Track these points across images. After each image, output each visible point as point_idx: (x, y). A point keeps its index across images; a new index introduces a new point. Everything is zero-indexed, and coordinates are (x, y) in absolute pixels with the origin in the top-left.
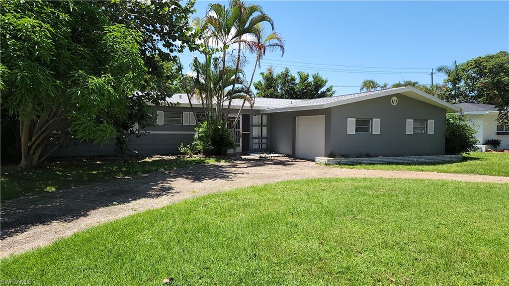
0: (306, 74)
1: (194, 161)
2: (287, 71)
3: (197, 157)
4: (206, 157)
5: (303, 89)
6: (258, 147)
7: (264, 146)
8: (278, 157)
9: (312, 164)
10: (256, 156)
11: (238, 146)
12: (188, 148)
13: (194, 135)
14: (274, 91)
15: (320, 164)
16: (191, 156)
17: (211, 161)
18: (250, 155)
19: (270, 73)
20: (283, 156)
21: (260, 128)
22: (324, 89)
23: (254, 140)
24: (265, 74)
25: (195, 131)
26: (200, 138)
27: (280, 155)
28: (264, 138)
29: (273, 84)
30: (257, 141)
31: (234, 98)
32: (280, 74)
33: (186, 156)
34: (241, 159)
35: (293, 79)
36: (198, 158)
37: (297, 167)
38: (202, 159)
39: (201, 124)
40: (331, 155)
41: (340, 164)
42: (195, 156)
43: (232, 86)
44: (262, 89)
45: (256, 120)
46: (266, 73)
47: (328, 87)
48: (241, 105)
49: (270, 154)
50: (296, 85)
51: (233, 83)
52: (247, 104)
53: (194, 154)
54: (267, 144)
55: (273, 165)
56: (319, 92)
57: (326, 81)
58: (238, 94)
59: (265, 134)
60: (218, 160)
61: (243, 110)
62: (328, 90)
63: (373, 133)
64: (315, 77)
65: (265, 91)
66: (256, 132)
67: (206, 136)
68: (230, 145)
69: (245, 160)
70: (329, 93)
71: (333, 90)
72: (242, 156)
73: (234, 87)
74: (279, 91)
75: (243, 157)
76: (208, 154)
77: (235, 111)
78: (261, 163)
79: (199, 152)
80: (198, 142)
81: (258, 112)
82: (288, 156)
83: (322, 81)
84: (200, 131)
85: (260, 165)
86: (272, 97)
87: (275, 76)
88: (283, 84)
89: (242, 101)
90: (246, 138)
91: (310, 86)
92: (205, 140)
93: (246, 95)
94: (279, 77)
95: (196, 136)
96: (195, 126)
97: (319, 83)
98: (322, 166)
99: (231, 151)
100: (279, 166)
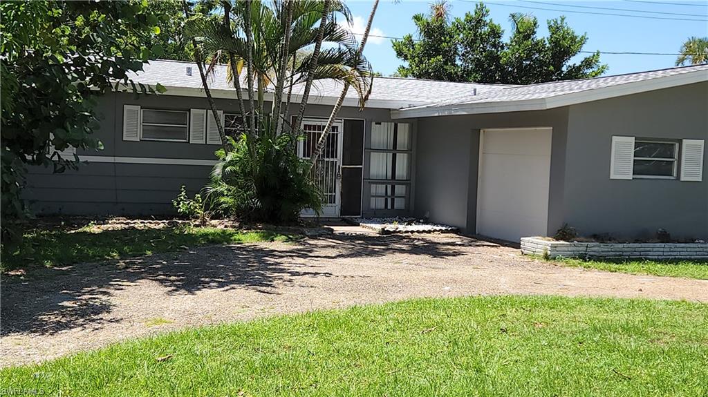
0: (532, 20)
1: (205, 236)
2: (481, 10)
3: (217, 226)
4: (240, 227)
5: (520, 59)
6: (383, 206)
7: (399, 204)
8: (429, 232)
9: (512, 255)
10: (371, 229)
11: (333, 200)
12: (197, 201)
13: (212, 168)
14: (446, 63)
15: (533, 256)
16: (204, 223)
17: (250, 239)
18: (359, 225)
19: (440, 15)
20: (442, 232)
21: (390, 155)
22: (575, 61)
23: (373, 186)
24: (425, 18)
25: (217, 158)
26: (227, 178)
27: (435, 228)
28: (401, 182)
29: (444, 44)
30: (380, 189)
31: (318, 77)
32: (463, 18)
33: (193, 223)
34: (332, 235)
35: (495, 33)
36: (221, 227)
37: (468, 262)
38: (230, 230)
39: (234, 143)
40: (562, 233)
41: (583, 257)
42: (214, 222)
43: (315, 44)
44: (413, 57)
45: (379, 134)
46: (429, 16)
47: (588, 55)
48: (339, 95)
49: (409, 224)
50: (502, 47)
51: (317, 38)
52: (353, 93)
53: (212, 218)
54: (407, 197)
55: (406, 255)
56: (564, 69)
57: (583, 41)
58: (328, 67)
59: (401, 171)
60: (269, 237)
61: (343, 110)
62: (588, 63)
63: (682, 179)
64: (555, 29)
65: (421, 62)
66: (378, 165)
67: (243, 171)
68: (306, 198)
69: (342, 237)
70: (591, 70)
71: (601, 65)
72: (335, 228)
73: (318, 47)
74: (458, 62)
75: (338, 229)
76: (247, 219)
77: (322, 109)
78: (377, 248)
79: (227, 212)
80: (223, 188)
81: (385, 115)
82: (457, 231)
83: (573, 39)
84: (229, 158)
85: (372, 253)
86: (438, 78)
87: (449, 25)
88: (471, 44)
89: (341, 85)
90: (353, 181)
91: (540, 52)
92: (241, 181)
93: (349, 69)
94: (458, 27)
95: (218, 172)
96: (218, 147)
97: (563, 46)
98: (536, 261)
99: (306, 213)
100: (422, 256)
